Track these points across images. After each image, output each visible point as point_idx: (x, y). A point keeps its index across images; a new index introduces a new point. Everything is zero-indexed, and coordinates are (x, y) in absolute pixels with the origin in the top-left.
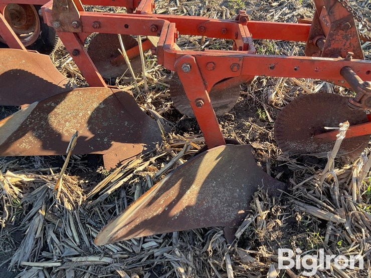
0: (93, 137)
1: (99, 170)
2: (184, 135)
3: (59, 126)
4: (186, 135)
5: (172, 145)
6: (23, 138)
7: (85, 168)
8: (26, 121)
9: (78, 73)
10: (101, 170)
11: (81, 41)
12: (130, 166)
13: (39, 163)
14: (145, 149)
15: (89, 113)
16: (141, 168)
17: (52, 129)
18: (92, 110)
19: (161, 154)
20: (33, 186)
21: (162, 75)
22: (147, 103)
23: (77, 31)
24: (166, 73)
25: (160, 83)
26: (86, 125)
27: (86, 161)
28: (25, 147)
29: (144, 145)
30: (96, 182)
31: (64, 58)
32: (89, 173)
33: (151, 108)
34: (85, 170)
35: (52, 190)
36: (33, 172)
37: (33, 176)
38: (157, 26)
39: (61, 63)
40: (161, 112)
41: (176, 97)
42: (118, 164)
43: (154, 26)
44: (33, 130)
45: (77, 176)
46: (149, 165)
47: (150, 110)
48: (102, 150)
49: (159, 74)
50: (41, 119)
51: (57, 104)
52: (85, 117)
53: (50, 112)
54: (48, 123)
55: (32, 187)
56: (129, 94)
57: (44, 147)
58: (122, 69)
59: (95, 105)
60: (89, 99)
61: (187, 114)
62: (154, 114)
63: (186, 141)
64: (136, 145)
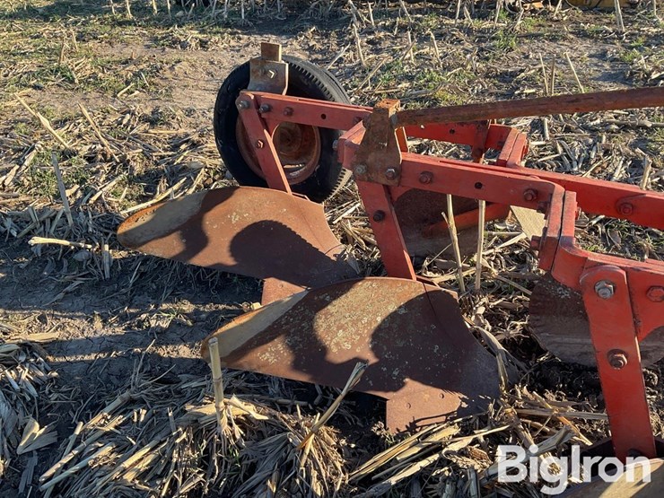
0: (376, 363)
1: (376, 429)
2: (545, 394)
3: (327, 334)
4: (549, 395)
5: (520, 411)
6: (270, 344)
7: (350, 416)
8: (281, 317)
9: (359, 238)
10: (379, 429)
11: (391, 198)
12: (435, 438)
13: (277, 386)
14: (465, 405)
15: (379, 319)
16: (455, 447)
17: (315, 338)
18: (384, 316)
19: (498, 427)
20: (264, 429)
21: (508, 265)
22: (476, 315)
23: (390, 183)
24: (517, 261)
25: (504, 279)
26: (368, 340)
27: (354, 403)
28: (268, 359)
29: (462, 396)
30: (369, 451)
31: (339, 209)
32: (356, 427)
33: (483, 326)
34: (350, 420)
35: (293, 447)
36: (266, 401)
37: (267, 411)
38: (536, 192)
39: (333, 216)
40: (502, 337)
41: (538, 317)
42: (410, 423)
43: (532, 192)
44: (287, 334)
45: (335, 428)
46: (472, 444)
47: (481, 329)
48: (387, 391)
49: (503, 260)
50: (303, 319)
51: (335, 299)
52: (371, 325)
53: (320, 310)
54: (312, 326)
55: (260, 432)
56: (452, 296)
57: (296, 366)
58: (437, 243)
59: (392, 308)
60: (384, 297)
61: (556, 353)
62: (489, 340)
63: (552, 411)
64: (448, 394)
